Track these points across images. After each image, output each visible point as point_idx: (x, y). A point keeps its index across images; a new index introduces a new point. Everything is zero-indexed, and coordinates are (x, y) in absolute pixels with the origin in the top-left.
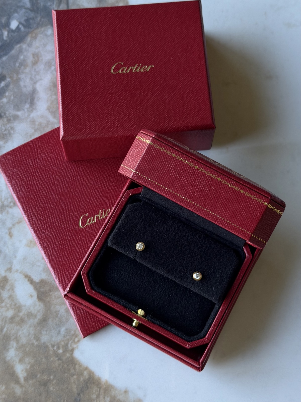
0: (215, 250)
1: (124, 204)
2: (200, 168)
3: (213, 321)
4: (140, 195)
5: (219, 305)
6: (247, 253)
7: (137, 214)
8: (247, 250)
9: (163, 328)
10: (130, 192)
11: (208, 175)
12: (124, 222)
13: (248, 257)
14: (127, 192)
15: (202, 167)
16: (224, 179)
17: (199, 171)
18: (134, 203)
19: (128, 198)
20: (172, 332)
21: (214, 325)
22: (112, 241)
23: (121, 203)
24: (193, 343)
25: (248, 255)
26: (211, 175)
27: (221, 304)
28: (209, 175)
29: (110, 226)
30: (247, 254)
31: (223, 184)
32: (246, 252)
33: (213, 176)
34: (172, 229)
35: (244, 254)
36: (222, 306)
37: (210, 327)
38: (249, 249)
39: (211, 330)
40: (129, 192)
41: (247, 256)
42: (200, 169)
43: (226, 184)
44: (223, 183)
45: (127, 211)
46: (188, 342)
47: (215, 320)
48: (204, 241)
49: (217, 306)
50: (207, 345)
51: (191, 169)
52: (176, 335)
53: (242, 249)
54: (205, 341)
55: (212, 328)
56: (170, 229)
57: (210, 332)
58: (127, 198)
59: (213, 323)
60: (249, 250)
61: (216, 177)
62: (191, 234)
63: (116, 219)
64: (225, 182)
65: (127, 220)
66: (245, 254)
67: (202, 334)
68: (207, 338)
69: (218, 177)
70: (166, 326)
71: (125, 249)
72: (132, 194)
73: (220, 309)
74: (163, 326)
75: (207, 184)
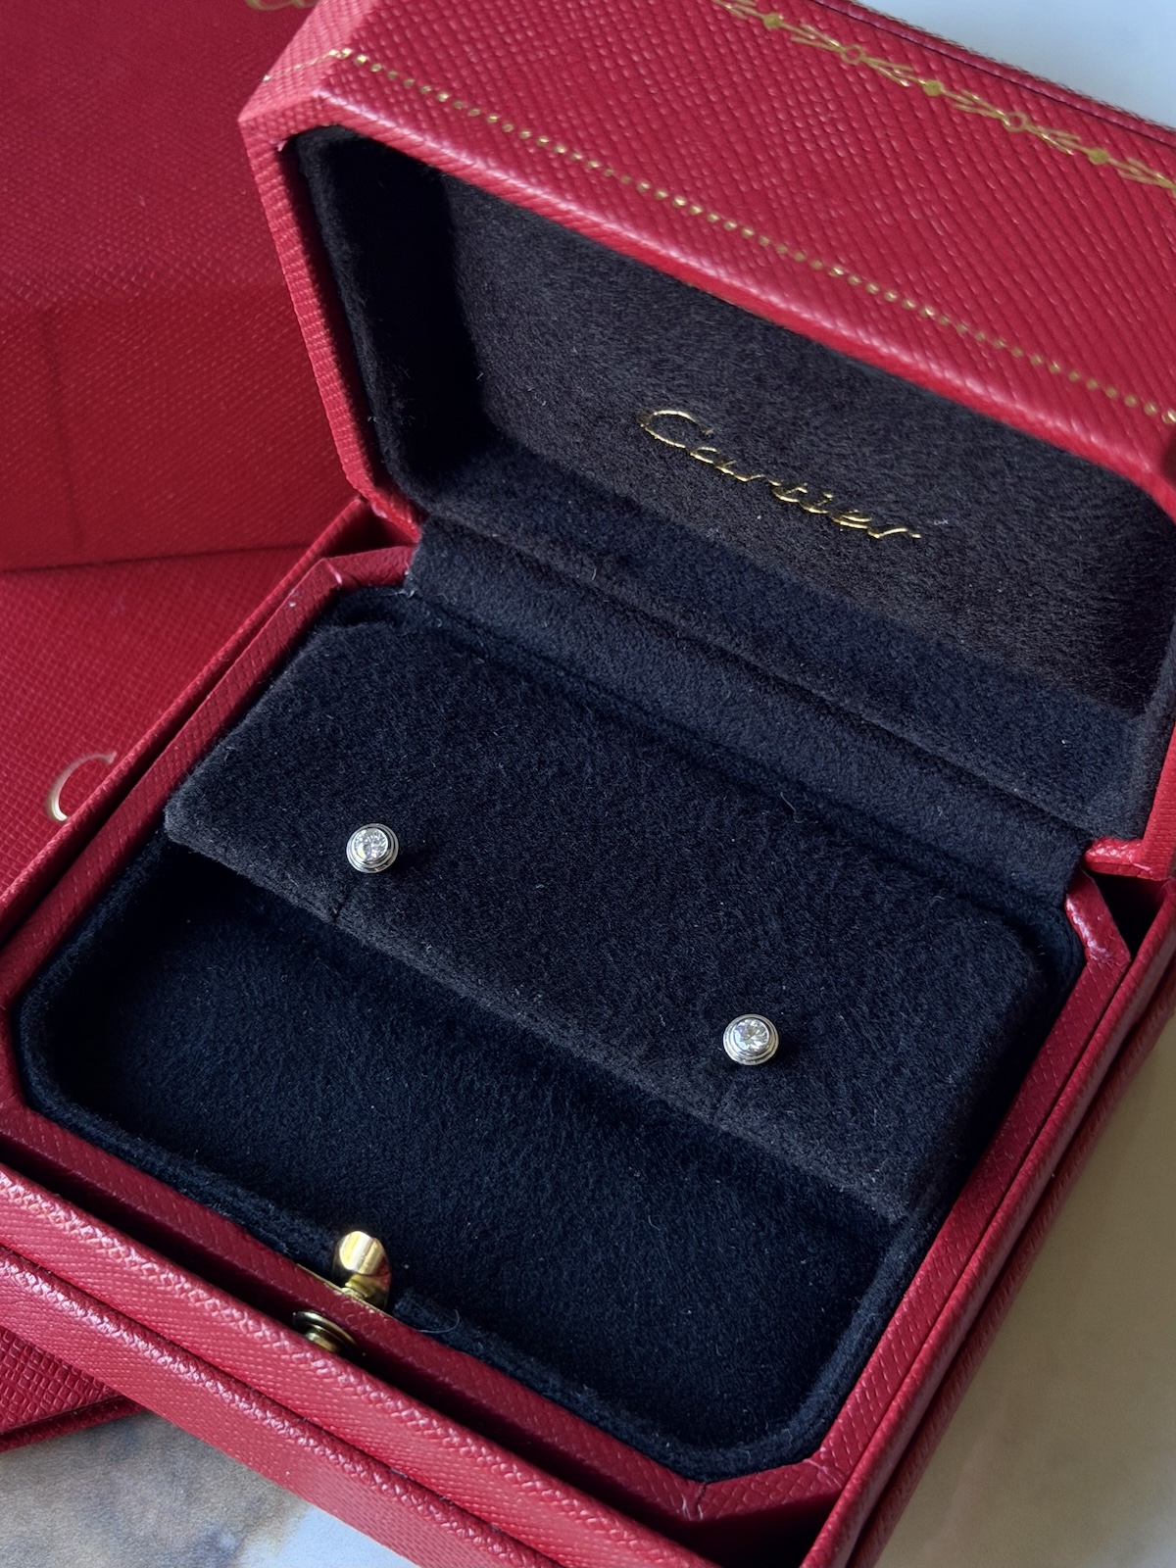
0: (878, 898)
1: (292, 630)
2: (798, 24)
3: (872, 1348)
4: (402, 592)
5: (913, 1249)
6: (1093, 932)
7: (375, 677)
8: (1090, 921)
9: (513, 1376)
10: (338, 569)
11: (855, 62)
12: (286, 707)
13: (1103, 955)
14: (318, 568)
15: (813, 22)
16: (967, 87)
17: (794, 43)
18: (360, 626)
19: (320, 596)
20: (573, 1412)
21: (879, 1371)
22: (191, 802)
23: (274, 625)
24: (724, 1486)
25: (1101, 944)
26: (874, 63)
27: (929, 1243)
28: (865, 67)
29: (188, 744)
30: (1091, 944)
31: (962, 113)
32: (1086, 933)
33: (890, 69)
34: (594, 767)
35: (1070, 943)
36: (931, 1252)
37: (851, 1388)
38: (1109, 915)
39: (856, 1407)
40: (332, 569)
41: (1097, 954)
42: (800, 32)
43: (982, 112)
44: (964, 107)
45: (310, 657)
46: (691, 1483)
47: (881, 1344)
48: (802, 846)
49: (896, 1256)
50: (825, 1504)
51: (735, 29)
52: (605, 1430)
53: (1058, 913)
54: (812, 1478)
55: (863, 1393)
56: (580, 768)
57: (848, 1421)
58: (318, 597)
59: (874, 1359)
60: (1104, 915)
61: (915, 74)
62: (719, 804)
63: (233, 704)
64: (977, 105)
65: (307, 701)
66: (1083, 945)
67: (790, 1432)
68: (829, 1462)
69: (929, 74)
70: (531, 1364)
71: (272, 852)
72: (350, 579)
73: (921, 1272)
74: (510, 1368)
75: (847, 121)
